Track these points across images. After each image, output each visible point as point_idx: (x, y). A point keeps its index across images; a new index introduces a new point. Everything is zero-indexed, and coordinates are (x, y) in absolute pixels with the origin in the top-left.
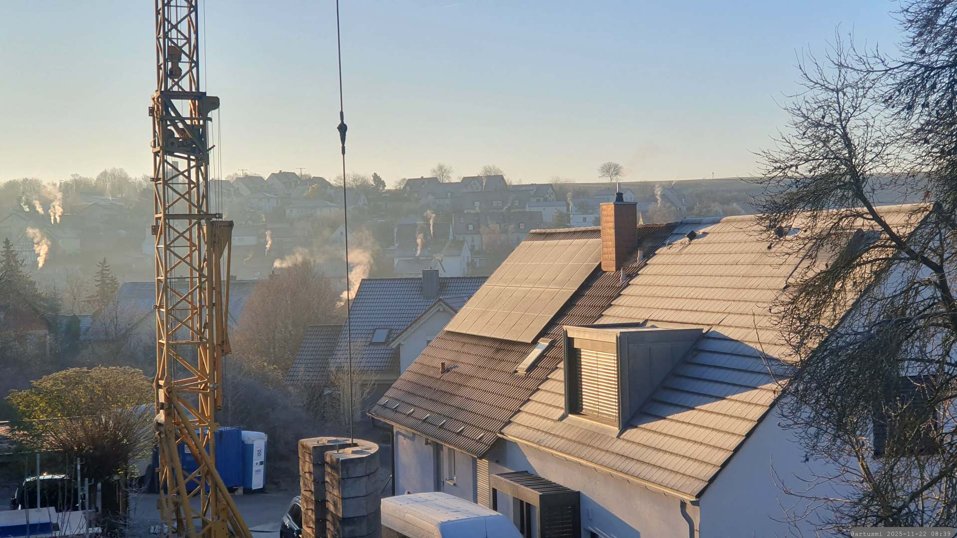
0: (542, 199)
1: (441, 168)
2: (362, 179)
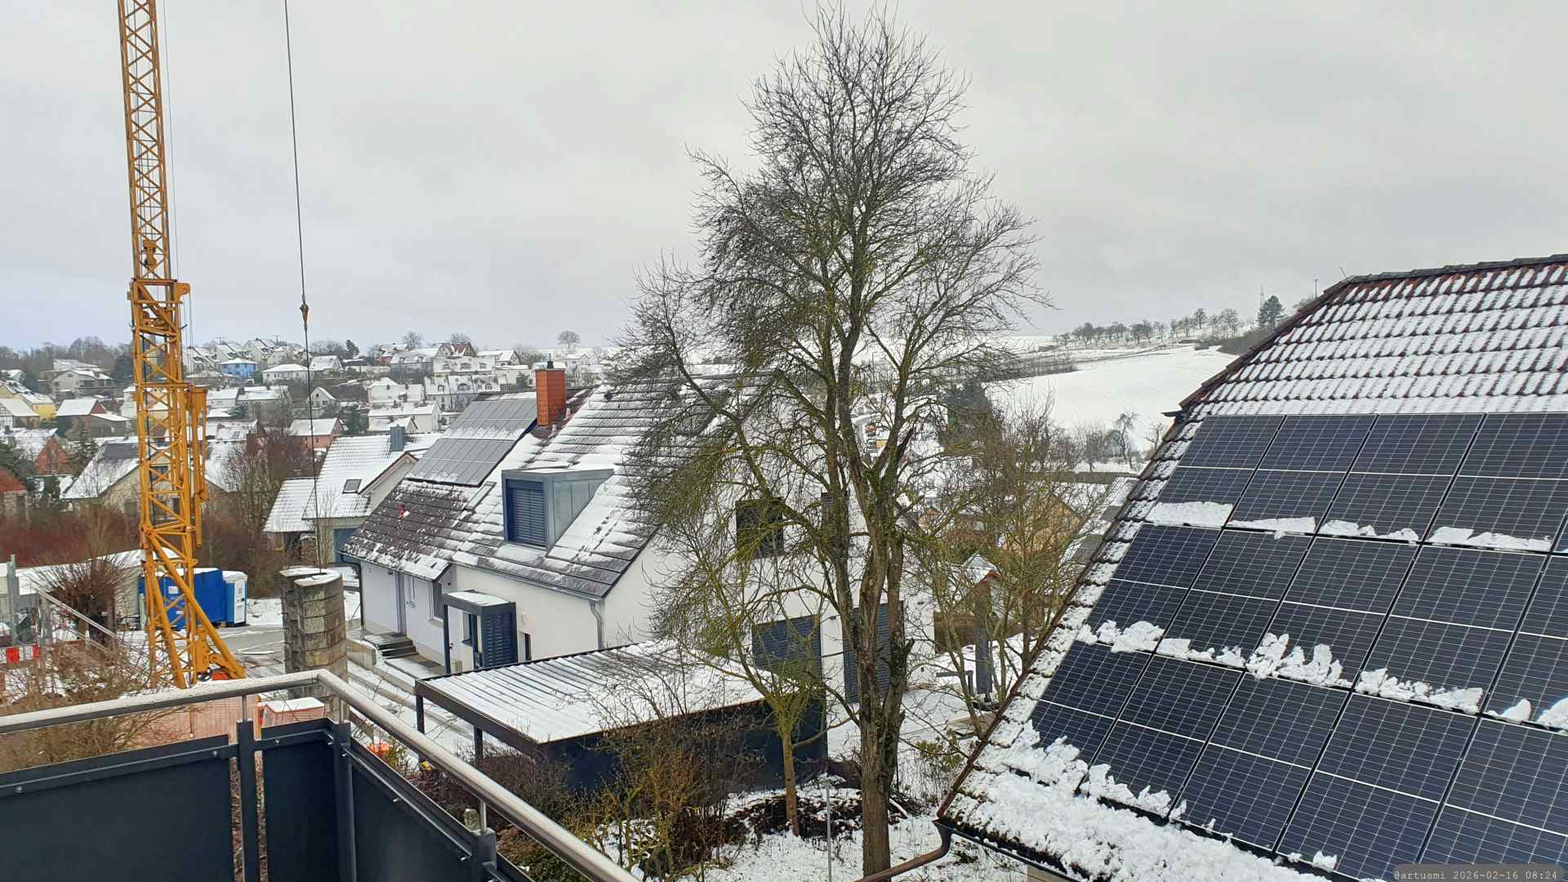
1: (411, 335)
2: (337, 344)
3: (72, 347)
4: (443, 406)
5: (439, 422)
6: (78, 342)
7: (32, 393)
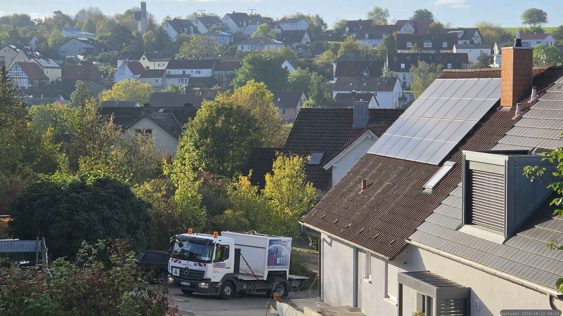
0: (468, 42)
3: (77, 16)
4: (404, 83)
5: (399, 99)
6: (82, 12)
7: (44, 58)
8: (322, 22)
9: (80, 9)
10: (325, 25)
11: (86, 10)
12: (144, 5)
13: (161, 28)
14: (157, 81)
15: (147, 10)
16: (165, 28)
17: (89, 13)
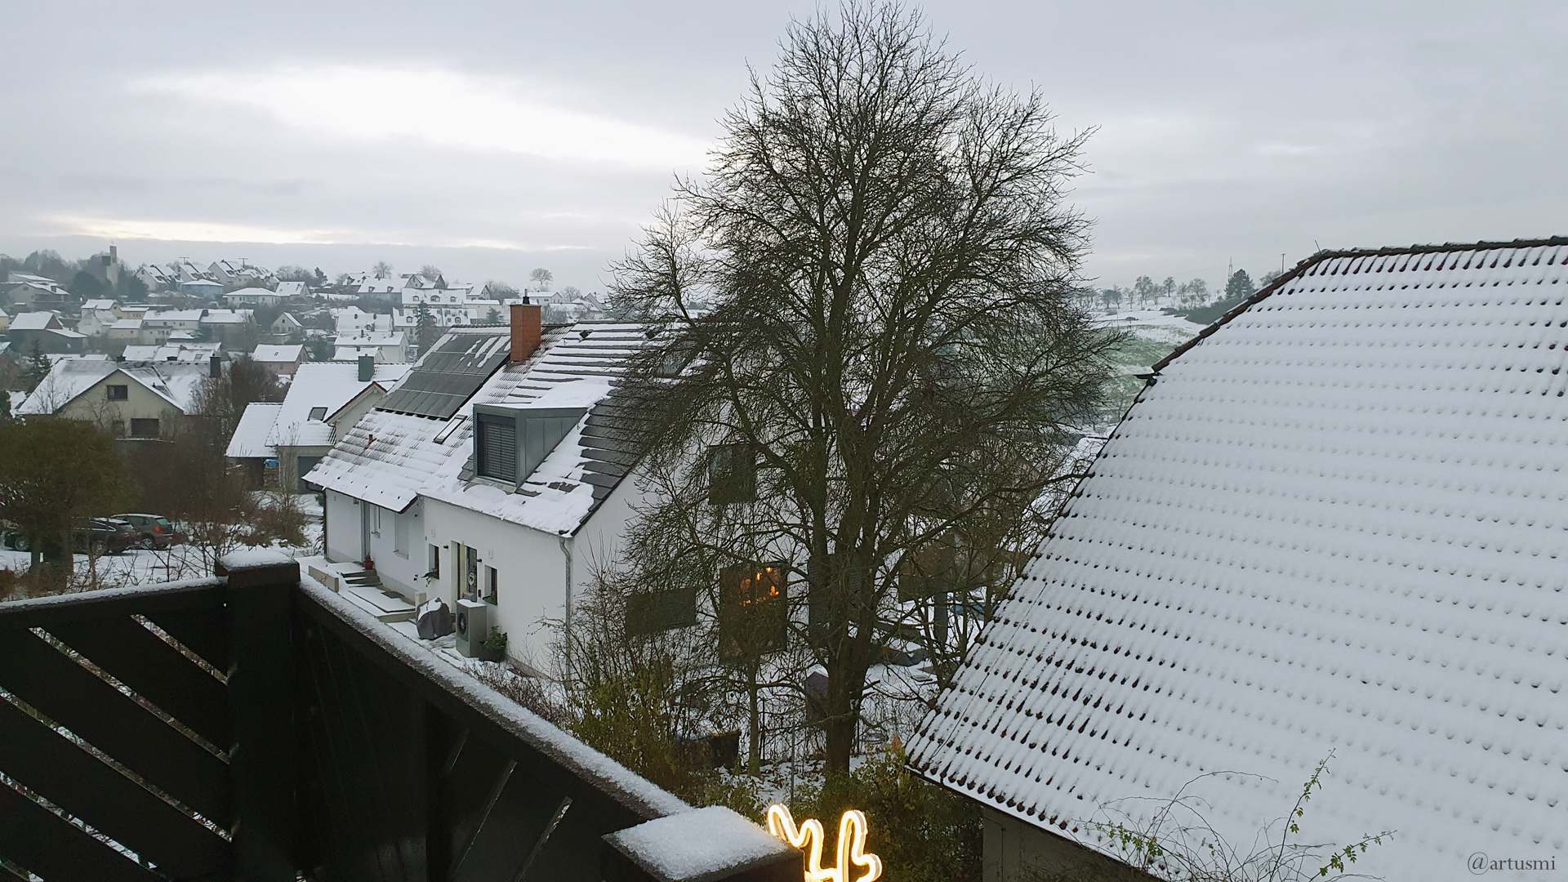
1: (382, 264)
2: (305, 271)
3: (29, 259)
4: (412, 338)
5: (406, 353)
6: (35, 254)
8: (322, 274)
9: (34, 251)
10: (325, 278)
11: (40, 252)
12: (113, 249)
13: (135, 276)
14: (132, 332)
15: (118, 256)
16: (140, 275)
17: (44, 256)
